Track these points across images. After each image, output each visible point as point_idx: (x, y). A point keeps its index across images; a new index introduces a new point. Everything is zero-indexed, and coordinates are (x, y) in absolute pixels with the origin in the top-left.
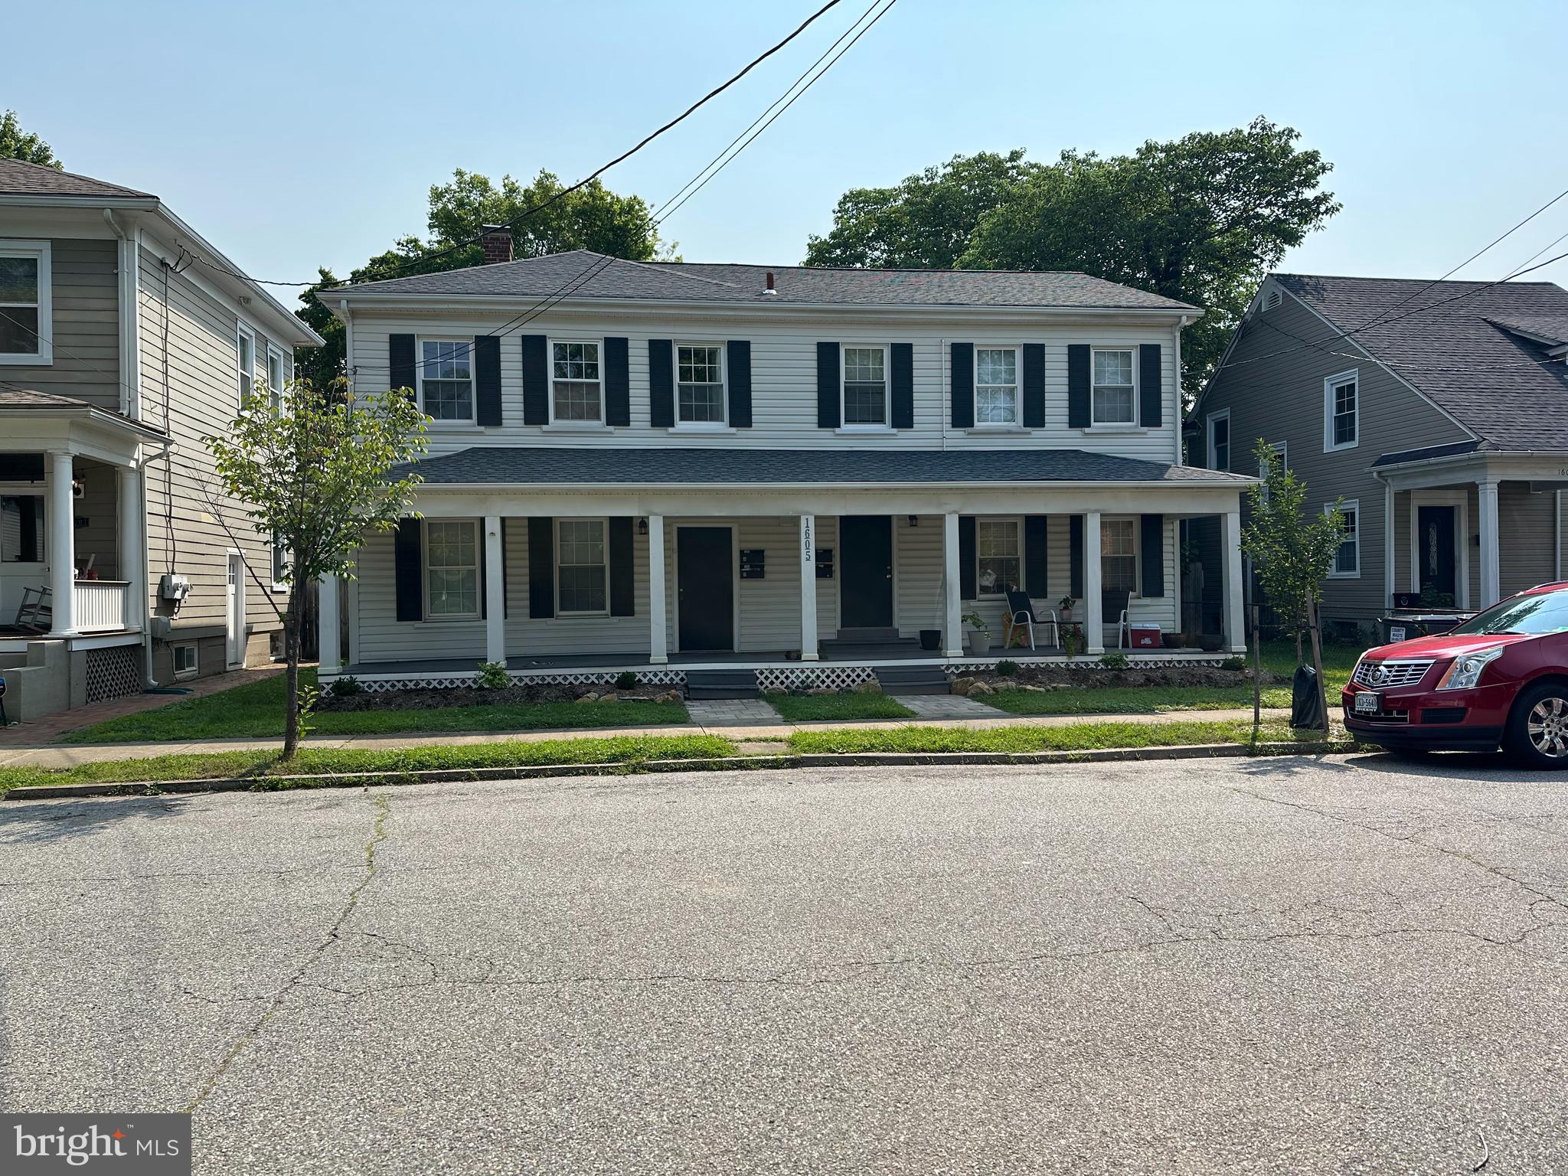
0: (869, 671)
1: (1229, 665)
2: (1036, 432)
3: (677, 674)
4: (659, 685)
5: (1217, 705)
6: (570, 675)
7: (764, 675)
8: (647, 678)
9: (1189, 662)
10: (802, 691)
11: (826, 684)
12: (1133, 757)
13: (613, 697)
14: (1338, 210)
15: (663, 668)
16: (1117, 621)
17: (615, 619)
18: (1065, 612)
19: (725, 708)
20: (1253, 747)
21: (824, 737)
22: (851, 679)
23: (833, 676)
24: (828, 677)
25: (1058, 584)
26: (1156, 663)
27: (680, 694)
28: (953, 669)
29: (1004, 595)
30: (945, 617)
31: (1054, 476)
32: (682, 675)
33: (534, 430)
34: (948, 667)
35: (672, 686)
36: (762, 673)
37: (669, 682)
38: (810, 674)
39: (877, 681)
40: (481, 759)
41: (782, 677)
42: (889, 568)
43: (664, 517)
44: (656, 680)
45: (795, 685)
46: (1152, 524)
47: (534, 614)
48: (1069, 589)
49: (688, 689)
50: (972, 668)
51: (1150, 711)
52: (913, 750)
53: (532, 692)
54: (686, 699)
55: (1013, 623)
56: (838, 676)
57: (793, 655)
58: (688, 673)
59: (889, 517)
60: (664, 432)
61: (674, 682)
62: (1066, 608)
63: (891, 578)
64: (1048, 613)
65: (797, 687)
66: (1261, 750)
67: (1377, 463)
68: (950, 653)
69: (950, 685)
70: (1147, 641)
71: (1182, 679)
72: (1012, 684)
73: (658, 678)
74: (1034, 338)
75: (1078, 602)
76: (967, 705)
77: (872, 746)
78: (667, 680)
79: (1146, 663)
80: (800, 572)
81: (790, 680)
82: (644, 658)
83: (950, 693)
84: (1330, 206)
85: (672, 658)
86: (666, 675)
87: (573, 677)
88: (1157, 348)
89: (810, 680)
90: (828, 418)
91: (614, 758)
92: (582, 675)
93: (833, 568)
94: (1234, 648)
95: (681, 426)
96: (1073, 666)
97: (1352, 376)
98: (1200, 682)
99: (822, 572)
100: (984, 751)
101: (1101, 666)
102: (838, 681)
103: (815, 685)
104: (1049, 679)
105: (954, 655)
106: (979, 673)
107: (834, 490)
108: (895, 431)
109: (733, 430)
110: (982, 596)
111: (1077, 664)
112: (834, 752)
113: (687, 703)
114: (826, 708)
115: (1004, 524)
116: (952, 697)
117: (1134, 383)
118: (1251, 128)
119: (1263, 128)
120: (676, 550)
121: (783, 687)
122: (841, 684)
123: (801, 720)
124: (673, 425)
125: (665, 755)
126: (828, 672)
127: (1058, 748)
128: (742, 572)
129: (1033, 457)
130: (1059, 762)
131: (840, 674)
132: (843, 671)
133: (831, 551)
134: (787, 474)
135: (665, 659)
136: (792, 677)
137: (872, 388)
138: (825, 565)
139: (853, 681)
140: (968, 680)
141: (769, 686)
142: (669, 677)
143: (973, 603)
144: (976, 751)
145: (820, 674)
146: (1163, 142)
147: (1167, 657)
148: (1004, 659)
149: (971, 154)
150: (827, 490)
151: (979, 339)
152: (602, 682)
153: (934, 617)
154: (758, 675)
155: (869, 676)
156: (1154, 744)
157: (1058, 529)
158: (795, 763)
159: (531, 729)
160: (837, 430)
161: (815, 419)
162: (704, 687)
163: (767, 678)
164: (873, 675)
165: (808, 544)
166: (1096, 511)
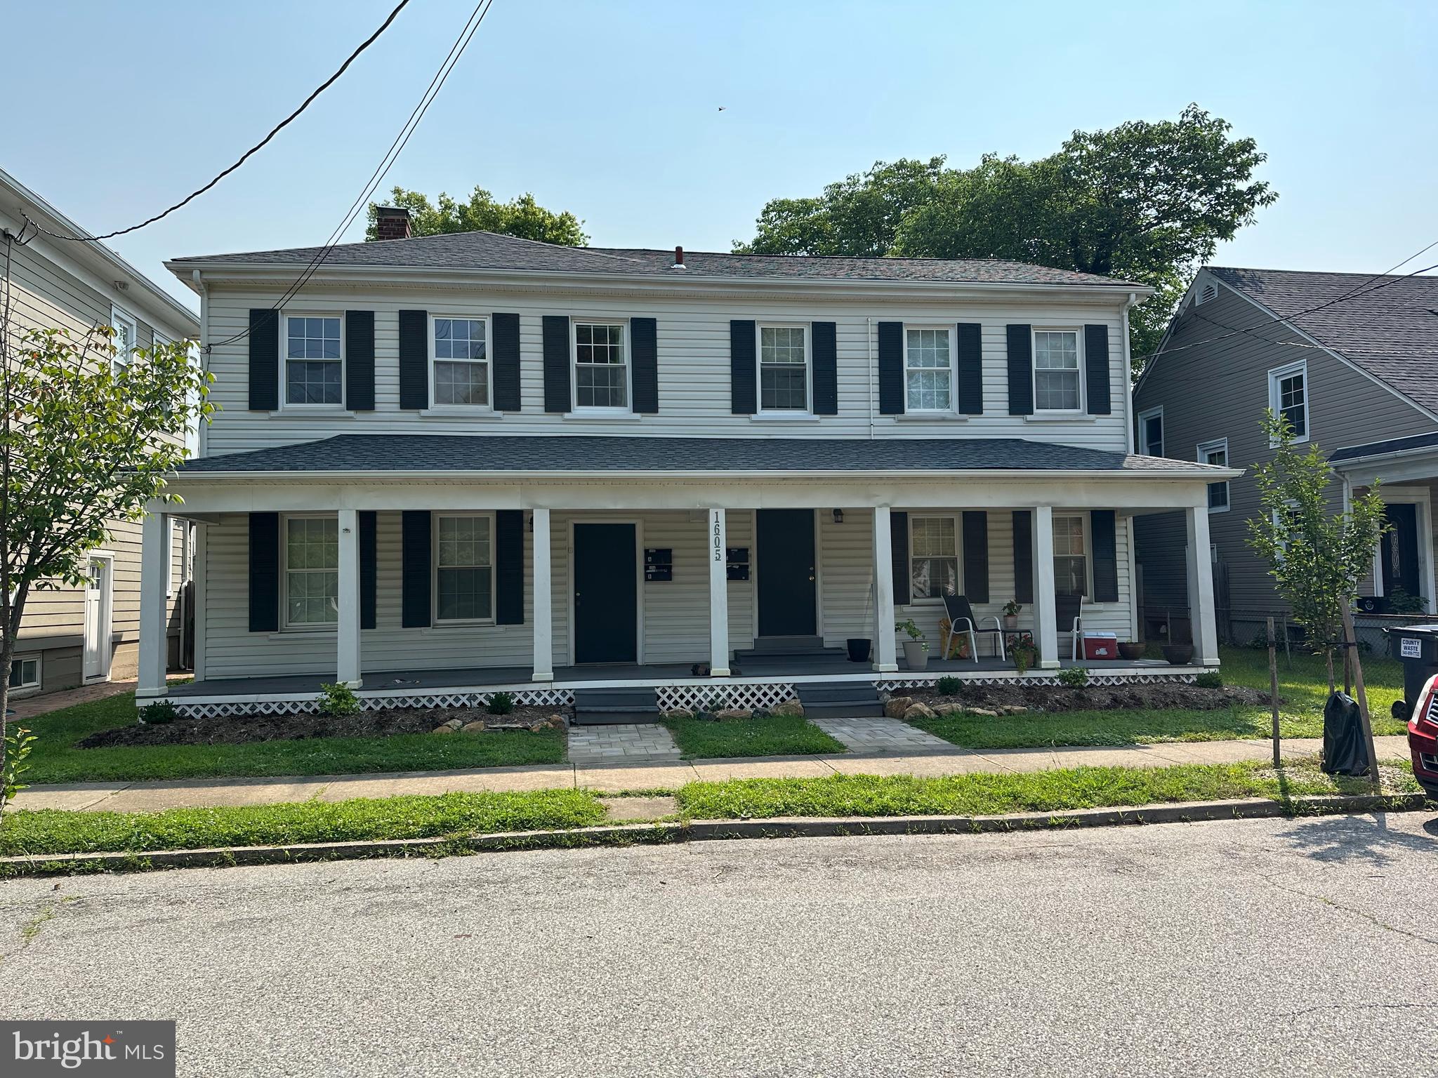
0: (789, 688)
1: (1204, 682)
2: (973, 420)
3: (564, 694)
4: (543, 708)
5: (1207, 735)
6: (437, 696)
7: (667, 694)
8: (529, 699)
9: (1156, 677)
10: (708, 715)
11: (738, 704)
12: (1135, 820)
13: (479, 725)
14: (1274, 199)
15: (547, 687)
16: (1070, 629)
17: (502, 628)
18: (1010, 619)
19: (614, 738)
20: (1288, 803)
21: (723, 794)
22: (768, 697)
23: (747, 695)
24: (741, 695)
25: (1002, 586)
26: (1119, 679)
27: (565, 719)
28: (886, 686)
29: (941, 600)
30: (876, 624)
31: (995, 464)
32: (570, 694)
33: (411, 415)
34: (881, 683)
35: (557, 708)
36: (664, 691)
37: (554, 703)
38: (721, 693)
39: (799, 700)
40: (246, 833)
41: (688, 696)
42: (811, 569)
43: (552, 512)
44: (539, 701)
45: (703, 705)
46: (1103, 521)
47: (407, 623)
48: (1013, 593)
49: (575, 713)
50: (909, 685)
51: (1129, 744)
52: (841, 812)
53: (383, 719)
54: (572, 724)
55: (952, 631)
56: (753, 695)
57: (701, 670)
58: (578, 692)
59: (810, 512)
60: (559, 417)
61: (561, 703)
62: (1010, 614)
63: (814, 581)
64: (991, 619)
65: (706, 708)
66: (1298, 808)
67: (1332, 459)
68: (882, 667)
69: (883, 705)
70: (1102, 651)
71: (1154, 699)
72: (957, 706)
73: (542, 698)
74: (969, 317)
75: (1025, 608)
76: (905, 734)
77: (787, 807)
78: (552, 701)
79: (1108, 679)
80: (708, 574)
81: (697, 700)
82: (525, 673)
83: (884, 716)
84: (1265, 196)
85: (560, 673)
86: (551, 694)
87: (440, 698)
88: (1104, 329)
89: (721, 699)
90: (742, 403)
91: (431, 831)
92: (450, 696)
93: (749, 570)
94: (1206, 661)
95: (579, 411)
96: (1024, 682)
97: (1300, 367)
98: (1174, 703)
99: (736, 573)
100: (937, 812)
101: (1057, 681)
102: (753, 700)
103: (727, 705)
104: (1000, 700)
105: (886, 669)
106: (919, 692)
107: (747, 479)
108: (817, 417)
109: (638, 416)
110: (916, 601)
111: (1029, 680)
112: (735, 816)
113: (573, 730)
114: (734, 741)
115: (937, 520)
116: (888, 720)
117: (1079, 367)
118: (1183, 115)
119: (1195, 116)
120: (572, 550)
121: (688, 709)
122: (756, 704)
123: (702, 757)
124: (569, 410)
125: (503, 825)
126: (741, 689)
127: (1034, 807)
128: (646, 574)
129: (971, 446)
130: (1037, 828)
131: (756, 692)
132: (759, 688)
133: (747, 550)
134: (694, 462)
135: (550, 676)
136: (700, 696)
137: (793, 370)
138: (740, 566)
139: (771, 700)
140: (905, 701)
141: (673, 706)
142: (555, 697)
143: (906, 608)
144: (926, 813)
145: (732, 692)
146: (1091, 131)
147: (1131, 672)
148: (945, 675)
149: (892, 160)
150: (740, 479)
151: (909, 318)
152: (475, 704)
153: (862, 625)
154: (660, 694)
155: (788, 694)
156: (1157, 799)
157: (999, 526)
158: (681, 836)
159: (359, 773)
160: (753, 416)
161: (729, 404)
162: (593, 709)
163: (670, 697)
164: (794, 694)
165: (717, 542)
166: (1047, 504)
